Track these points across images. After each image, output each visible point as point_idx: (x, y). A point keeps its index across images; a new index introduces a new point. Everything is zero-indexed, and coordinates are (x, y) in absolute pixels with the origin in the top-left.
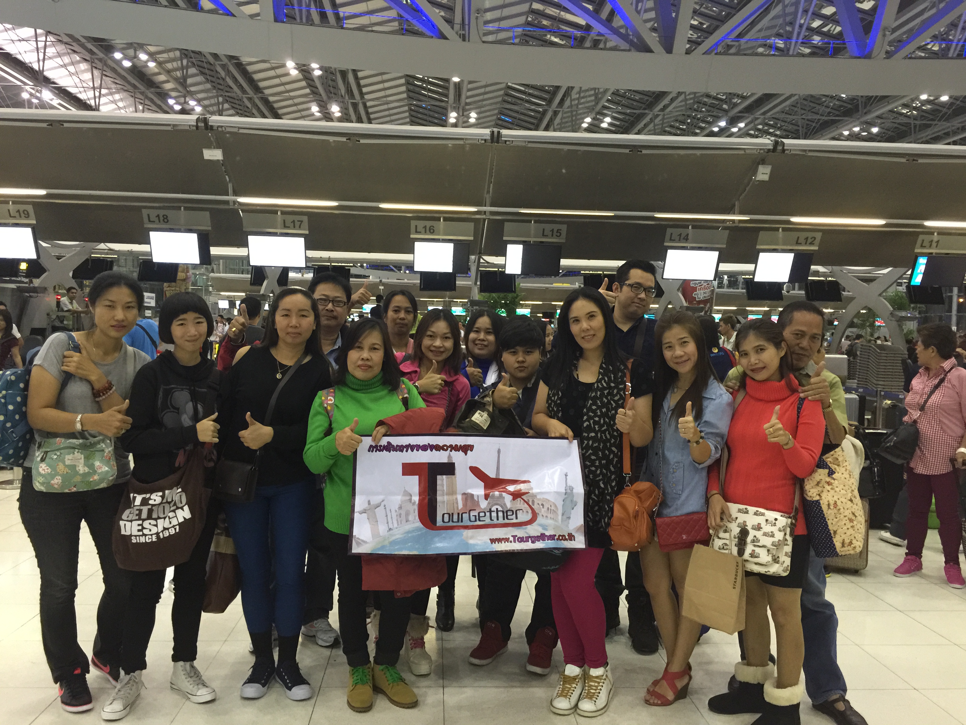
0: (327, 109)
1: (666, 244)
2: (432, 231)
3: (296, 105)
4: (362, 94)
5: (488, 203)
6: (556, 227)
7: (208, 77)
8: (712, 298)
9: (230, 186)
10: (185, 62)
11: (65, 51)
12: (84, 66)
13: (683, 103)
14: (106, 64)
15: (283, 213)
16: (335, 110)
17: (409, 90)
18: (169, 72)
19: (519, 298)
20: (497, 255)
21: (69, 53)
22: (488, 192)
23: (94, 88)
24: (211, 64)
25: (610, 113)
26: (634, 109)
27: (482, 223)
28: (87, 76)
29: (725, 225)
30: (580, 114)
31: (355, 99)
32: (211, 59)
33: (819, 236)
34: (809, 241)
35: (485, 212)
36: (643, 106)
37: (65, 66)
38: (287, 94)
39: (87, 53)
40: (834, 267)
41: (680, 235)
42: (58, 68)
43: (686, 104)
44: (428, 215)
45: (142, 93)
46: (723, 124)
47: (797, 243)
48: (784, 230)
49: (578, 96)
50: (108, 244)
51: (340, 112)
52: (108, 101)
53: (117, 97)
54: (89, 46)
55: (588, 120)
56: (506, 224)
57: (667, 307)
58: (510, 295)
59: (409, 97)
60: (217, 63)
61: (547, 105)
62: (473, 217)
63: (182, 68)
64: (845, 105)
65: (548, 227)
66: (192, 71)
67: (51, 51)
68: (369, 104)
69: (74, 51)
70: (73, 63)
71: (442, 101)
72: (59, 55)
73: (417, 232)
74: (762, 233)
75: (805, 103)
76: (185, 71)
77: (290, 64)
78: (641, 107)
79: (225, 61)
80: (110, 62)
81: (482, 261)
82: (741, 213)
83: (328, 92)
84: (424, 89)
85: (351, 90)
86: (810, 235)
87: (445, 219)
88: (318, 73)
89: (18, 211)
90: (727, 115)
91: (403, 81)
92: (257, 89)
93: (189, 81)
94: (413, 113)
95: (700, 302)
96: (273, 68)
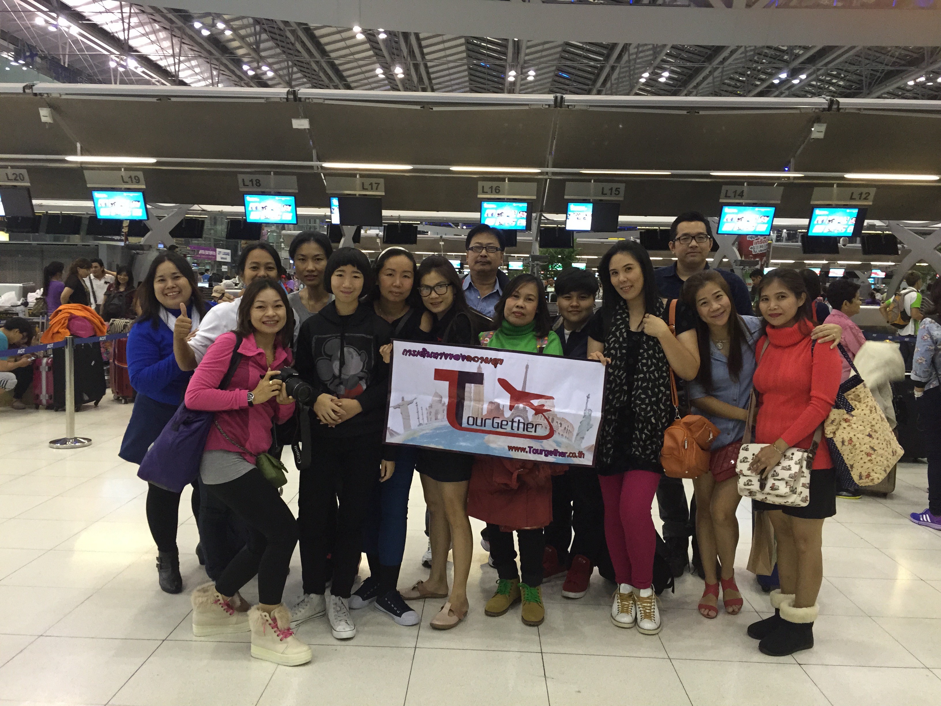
0: (390, 71)
1: (721, 201)
2: (497, 191)
3: (360, 67)
4: (423, 55)
5: (550, 164)
6: (615, 186)
7: (279, 43)
8: (769, 252)
9: (314, 152)
10: (258, 28)
11: (147, 20)
12: (162, 35)
13: (743, 55)
14: (184, 33)
15: (362, 176)
16: (399, 72)
17: (468, 49)
18: (242, 38)
19: (575, 253)
20: (557, 212)
21: (150, 23)
22: (551, 153)
23: (173, 56)
24: (281, 30)
25: (668, 67)
26: (693, 62)
27: (544, 182)
28: (167, 44)
29: (780, 181)
30: (638, 68)
31: (416, 60)
32: (282, 26)
33: (873, 191)
34: (864, 196)
35: (547, 173)
36: (703, 59)
37: (146, 34)
38: (352, 57)
39: (166, 22)
40: (891, 221)
41: (735, 192)
42: (140, 36)
43: (746, 56)
44: (494, 176)
45: (217, 60)
46: (783, 76)
47: (852, 199)
48: (839, 185)
49: (636, 50)
50: (201, 206)
51: (404, 73)
52: (185, 67)
53: (194, 63)
54: (170, 16)
55: (646, 75)
56: (568, 184)
57: (722, 261)
58: (567, 251)
59: (469, 56)
60: (287, 28)
61: (604, 60)
62: (536, 177)
63: (255, 34)
64: (910, 54)
65: (607, 186)
66: (264, 36)
67: (134, 20)
68: (429, 64)
69: (155, 21)
70: (154, 32)
71: (501, 59)
72: (142, 24)
73: (484, 192)
74: (816, 190)
75: (870, 52)
76: (258, 37)
77: (357, 29)
78: (700, 60)
79: (295, 27)
80: (188, 31)
81: (543, 218)
82: (796, 170)
83: (391, 54)
84: (484, 47)
85: (413, 51)
86: (865, 190)
87: (510, 180)
88: (383, 36)
89: (130, 177)
90: (788, 66)
91: (462, 41)
92: (324, 53)
93: (262, 46)
94: (472, 72)
95: (756, 256)
96: (339, 32)
